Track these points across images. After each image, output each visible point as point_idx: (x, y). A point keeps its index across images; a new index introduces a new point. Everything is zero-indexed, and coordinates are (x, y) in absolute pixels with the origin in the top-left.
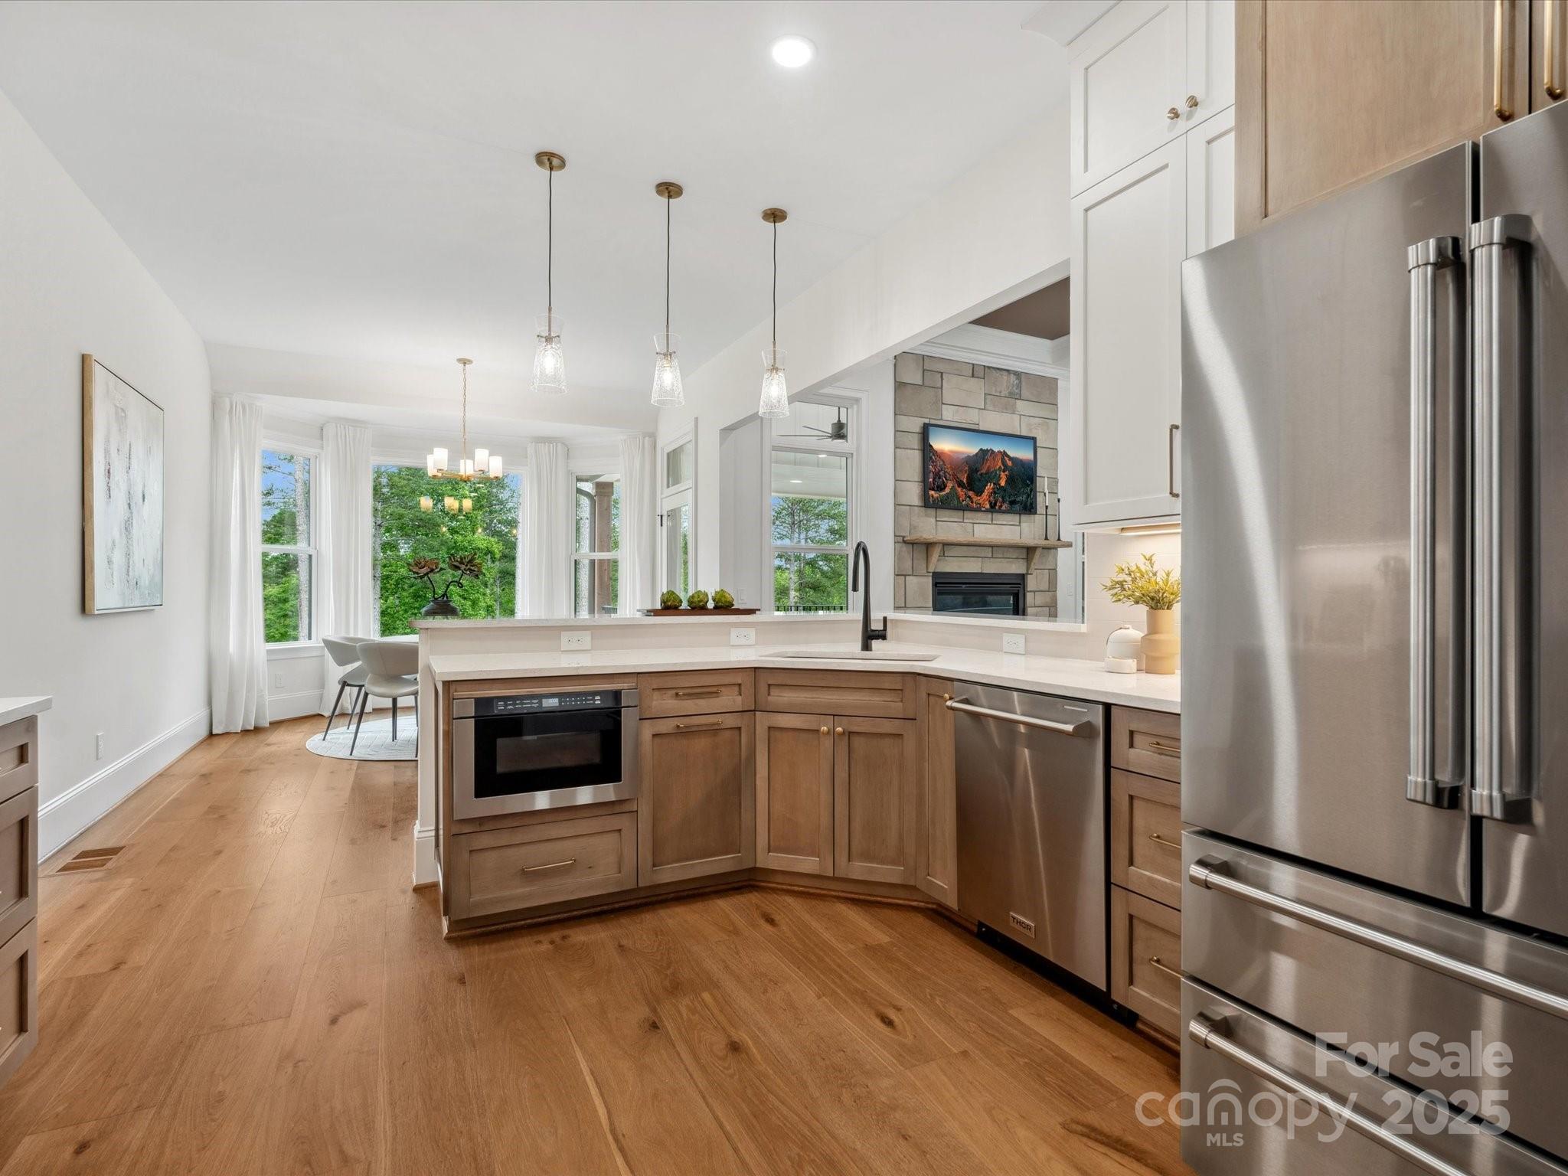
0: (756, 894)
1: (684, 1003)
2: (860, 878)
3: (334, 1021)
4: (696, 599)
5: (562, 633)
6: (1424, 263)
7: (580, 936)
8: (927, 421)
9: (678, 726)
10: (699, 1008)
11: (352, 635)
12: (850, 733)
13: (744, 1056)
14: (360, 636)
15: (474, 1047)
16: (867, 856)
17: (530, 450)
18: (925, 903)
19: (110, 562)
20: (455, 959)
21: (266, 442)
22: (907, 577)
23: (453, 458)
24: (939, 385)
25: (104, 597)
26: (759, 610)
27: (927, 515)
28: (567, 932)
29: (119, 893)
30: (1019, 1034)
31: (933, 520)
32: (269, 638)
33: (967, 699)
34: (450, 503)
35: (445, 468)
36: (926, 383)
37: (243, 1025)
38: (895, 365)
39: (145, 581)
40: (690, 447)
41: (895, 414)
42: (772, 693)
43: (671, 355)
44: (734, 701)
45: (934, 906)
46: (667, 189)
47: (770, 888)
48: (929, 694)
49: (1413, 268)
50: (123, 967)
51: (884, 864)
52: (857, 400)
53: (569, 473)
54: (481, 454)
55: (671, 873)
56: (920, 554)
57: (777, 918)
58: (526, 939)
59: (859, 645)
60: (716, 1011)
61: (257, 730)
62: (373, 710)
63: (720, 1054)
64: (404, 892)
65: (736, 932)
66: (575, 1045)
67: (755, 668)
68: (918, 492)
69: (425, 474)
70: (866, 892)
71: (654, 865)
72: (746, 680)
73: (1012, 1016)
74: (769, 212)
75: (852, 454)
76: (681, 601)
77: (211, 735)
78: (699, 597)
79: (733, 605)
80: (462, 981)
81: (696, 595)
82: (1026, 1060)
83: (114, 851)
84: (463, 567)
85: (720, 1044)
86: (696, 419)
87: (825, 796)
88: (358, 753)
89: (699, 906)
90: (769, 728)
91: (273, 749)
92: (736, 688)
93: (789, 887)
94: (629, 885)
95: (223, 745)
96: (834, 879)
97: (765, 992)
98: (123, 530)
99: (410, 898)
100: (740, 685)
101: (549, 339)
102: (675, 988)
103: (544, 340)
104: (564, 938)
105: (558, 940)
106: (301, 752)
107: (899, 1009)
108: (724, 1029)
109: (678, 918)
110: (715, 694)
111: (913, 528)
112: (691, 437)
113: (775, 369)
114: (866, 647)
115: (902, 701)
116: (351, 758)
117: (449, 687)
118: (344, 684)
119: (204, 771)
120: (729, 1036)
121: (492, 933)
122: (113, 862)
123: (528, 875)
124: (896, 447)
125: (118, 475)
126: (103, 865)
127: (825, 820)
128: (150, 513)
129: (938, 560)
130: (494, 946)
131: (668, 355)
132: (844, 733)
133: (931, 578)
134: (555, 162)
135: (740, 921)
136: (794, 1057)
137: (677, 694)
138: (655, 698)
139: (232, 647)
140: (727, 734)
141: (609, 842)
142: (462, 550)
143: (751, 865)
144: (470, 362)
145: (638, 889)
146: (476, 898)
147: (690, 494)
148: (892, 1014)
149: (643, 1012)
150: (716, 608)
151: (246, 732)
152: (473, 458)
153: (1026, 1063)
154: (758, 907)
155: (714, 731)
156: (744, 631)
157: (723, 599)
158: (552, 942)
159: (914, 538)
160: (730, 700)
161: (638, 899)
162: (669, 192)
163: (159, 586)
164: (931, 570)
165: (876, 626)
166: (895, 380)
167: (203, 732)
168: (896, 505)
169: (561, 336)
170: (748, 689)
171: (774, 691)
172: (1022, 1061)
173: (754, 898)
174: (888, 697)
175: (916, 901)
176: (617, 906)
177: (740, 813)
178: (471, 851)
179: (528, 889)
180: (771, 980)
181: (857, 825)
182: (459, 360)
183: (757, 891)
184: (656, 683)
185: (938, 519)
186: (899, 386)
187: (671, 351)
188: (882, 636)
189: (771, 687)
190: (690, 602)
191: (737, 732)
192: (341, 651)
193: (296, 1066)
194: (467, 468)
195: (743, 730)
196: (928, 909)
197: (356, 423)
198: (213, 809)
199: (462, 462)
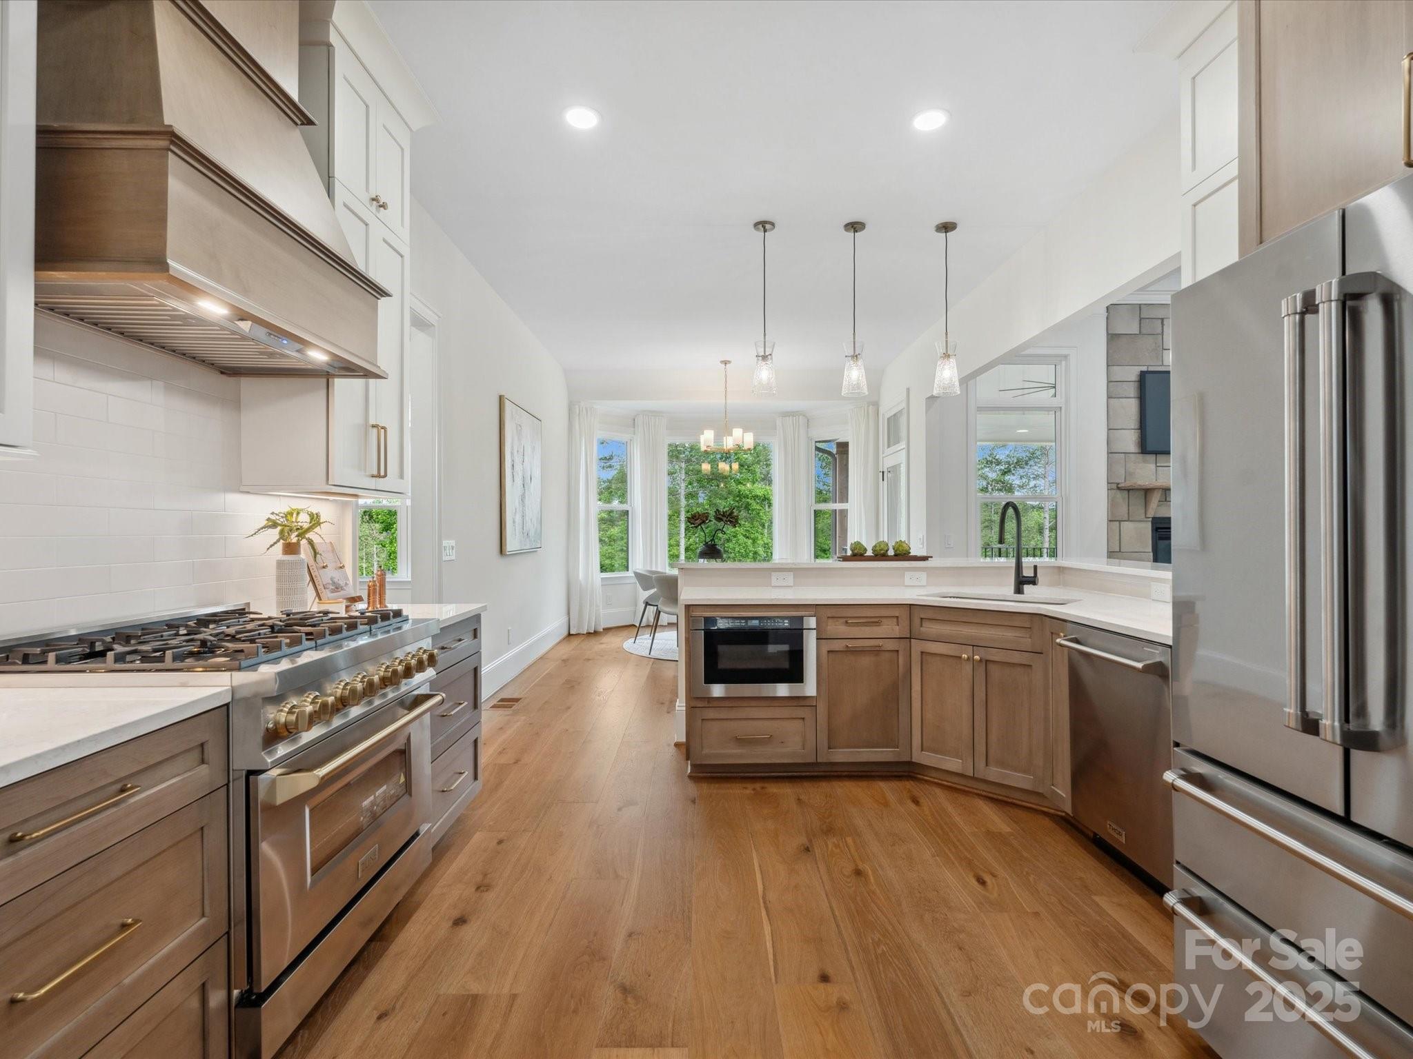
0: (912, 782)
1: (831, 841)
2: (997, 781)
3: (620, 809)
4: (877, 548)
5: (773, 573)
6: (1293, 312)
7: (773, 788)
8: (1144, 369)
9: (847, 646)
10: (841, 845)
11: (654, 569)
12: (987, 661)
13: (863, 879)
14: (659, 570)
15: (693, 837)
16: (1002, 764)
17: (779, 423)
18: (1055, 810)
19: (514, 522)
20: (692, 789)
21: (600, 434)
22: (1122, 523)
23: (718, 438)
24: (1159, 331)
25: (512, 545)
26: (932, 557)
27: (1145, 461)
28: (766, 785)
29: (519, 724)
30: (1092, 912)
31: (1153, 466)
32: (603, 568)
33: (1076, 638)
34: (723, 467)
35: (712, 444)
36: (1144, 331)
37: (574, 802)
38: (1107, 318)
39: (532, 533)
40: (905, 411)
41: (1108, 366)
42: (923, 625)
43: (856, 356)
44: (893, 630)
45: (1064, 814)
46: (852, 227)
47: (926, 781)
48: (1052, 633)
49: (1285, 316)
50: (519, 762)
51: (1016, 771)
52: (1066, 357)
53: (810, 439)
54: (737, 432)
55: (842, 755)
56: (1137, 500)
57: (922, 801)
58: (737, 785)
59: (1012, 588)
60: (853, 850)
61: (596, 633)
62: (668, 624)
63: (846, 873)
64: (669, 745)
65: (886, 804)
66: (754, 851)
67: (910, 605)
68: (1134, 439)
69: (699, 449)
70: (1005, 794)
71: (829, 748)
72: (904, 614)
73: (1093, 901)
74: (941, 226)
75: (1061, 408)
76: (865, 550)
77: (569, 635)
78: (880, 546)
79: (910, 553)
80: (694, 801)
81: (878, 545)
82: (1088, 929)
83: (517, 700)
84: (725, 519)
85: (848, 869)
86: (908, 389)
87: (966, 710)
88: (654, 654)
89: (864, 784)
90: (922, 652)
91: (603, 646)
92: (895, 620)
93: (940, 782)
94: (811, 759)
95: (575, 642)
96: (973, 778)
97: (894, 845)
98: (521, 502)
99: (673, 750)
100: (897, 617)
101: (765, 358)
102: (829, 831)
103: (761, 358)
104: (763, 788)
105: (759, 789)
106: (620, 650)
107: (994, 876)
108: (855, 861)
109: (843, 789)
110: (877, 624)
111: (1128, 474)
112: (904, 405)
113: (947, 356)
114: (1019, 590)
115: (1030, 637)
116: (650, 656)
117: (689, 610)
118: (647, 604)
119: (564, 657)
120: (857, 865)
121: (717, 778)
122: (516, 706)
123: (740, 741)
124: (1109, 397)
125: (518, 467)
126: (511, 707)
127: (966, 731)
128: (535, 487)
129: (1158, 506)
130: (717, 786)
131: (855, 357)
132: (981, 660)
133: (1150, 524)
134: (768, 226)
135: (891, 798)
136: (898, 887)
137: (846, 622)
138: (829, 624)
139: (581, 576)
140: (887, 655)
141: (798, 725)
142: (744, 497)
143: (908, 759)
144: (729, 362)
145: (816, 764)
146: (706, 751)
147: (904, 453)
148: (987, 878)
149: (803, 840)
150: (896, 555)
151: (589, 634)
152: (731, 435)
153: (1088, 932)
154: (909, 791)
155: (877, 651)
156: (917, 574)
157: (900, 548)
158: (754, 789)
159: (1129, 485)
160: (889, 629)
161: (819, 772)
162: (855, 229)
163: (539, 535)
164: (1151, 514)
165: (1027, 572)
166: (1107, 332)
167: (565, 633)
168: (1110, 453)
169: (773, 355)
170: (905, 622)
171: (926, 624)
172: (1083, 929)
173: (909, 784)
174: (1018, 633)
175: (1046, 807)
176: (804, 774)
177: (898, 717)
178: (703, 720)
179: (740, 751)
180: (900, 839)
181: (993, 737)
182: (722, 362)
183: (912, 780)
184: (830, 613)
185: (1158, 465)
186: (1112, 337)
187: (857, 353)
188: (1033, 581)
189: (924, 621)
190: (874, 550)
191: (896, 654)
192: (644, 580)
193: (598, 827)
194: (729, 443)
195: (900, 652)
196: (1058, 816)
197: (655, 414)
198: (568, 682)
199: (725, 438)
